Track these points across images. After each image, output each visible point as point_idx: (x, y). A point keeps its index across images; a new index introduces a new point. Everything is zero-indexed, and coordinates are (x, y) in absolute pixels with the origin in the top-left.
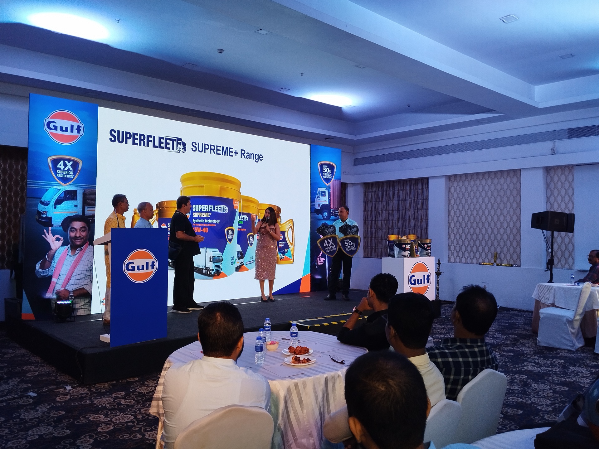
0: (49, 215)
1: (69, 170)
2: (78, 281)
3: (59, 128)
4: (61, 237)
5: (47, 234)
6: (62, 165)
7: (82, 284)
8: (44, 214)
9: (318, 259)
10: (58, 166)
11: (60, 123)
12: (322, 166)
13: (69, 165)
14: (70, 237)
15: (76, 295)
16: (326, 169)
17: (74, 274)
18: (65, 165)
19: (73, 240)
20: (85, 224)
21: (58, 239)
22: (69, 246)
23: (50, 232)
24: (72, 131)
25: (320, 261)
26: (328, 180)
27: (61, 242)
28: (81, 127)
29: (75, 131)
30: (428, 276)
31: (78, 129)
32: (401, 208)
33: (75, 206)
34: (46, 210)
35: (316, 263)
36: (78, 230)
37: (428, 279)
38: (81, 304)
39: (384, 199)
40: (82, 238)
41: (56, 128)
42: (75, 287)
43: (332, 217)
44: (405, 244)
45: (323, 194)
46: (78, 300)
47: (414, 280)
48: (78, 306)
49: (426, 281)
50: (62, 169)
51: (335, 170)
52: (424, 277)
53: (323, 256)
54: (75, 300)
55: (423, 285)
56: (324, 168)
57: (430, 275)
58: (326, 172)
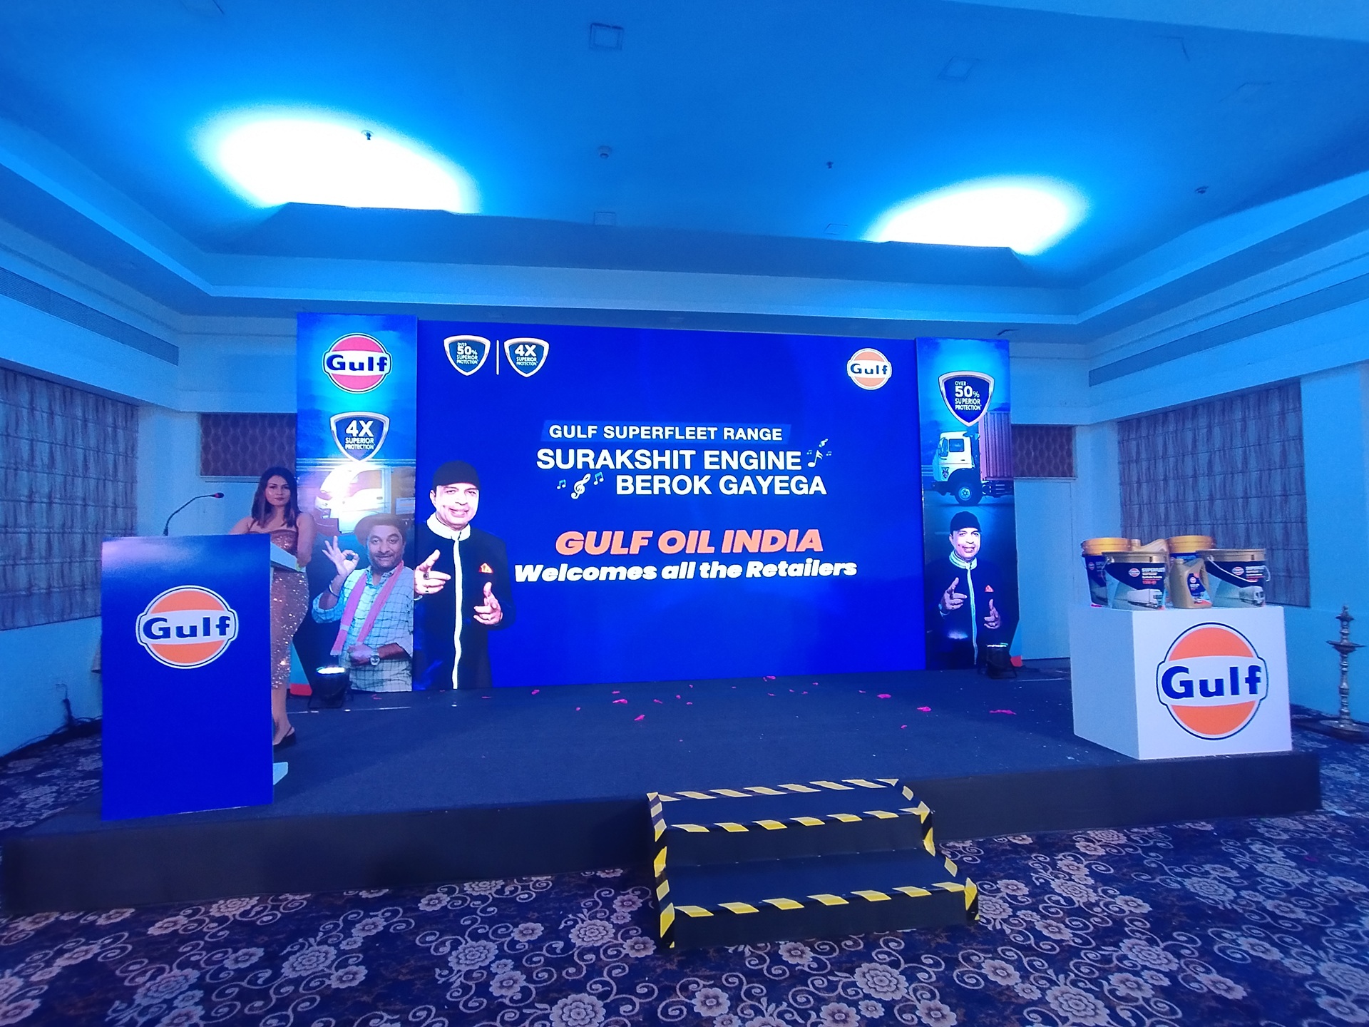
0: (333, 516)
1: (366, 436)
3: (347, 366)
4: (354, 554)
5: (330, 548)
6: (355, 428)
7: (394, 636)
8: (326, 514)
9: (947, 596)
10: (348, 431)
11: (350, 356)
12: (950, 384)
13: (366, 427)
14: (371, 554)
15: (382, 656)
16: (963, 390)
17: (379, 618)
18: (360, 428)
21: (350, 558)
22: (369, 568)
23: (335, 544)
24: (371, 368)
25: (953, 601)
26: (968, 416)
27: (354, 563)
28: (386, 359)
29: (376, 367)
30: (1253, 670)
31: (382, 364)
33: (378, 498)
34: (328, 507)
35: (940, 606)
36: (385, 541)
37: (1253, 681)
38: (392, 673)
39: (1171, 452)
40: (392, 555)
41: (343, 366)
42: (381, 641)
43: (986, 499)
44: (1140, 566)
45: (957, 446)
46: (387, 664)
47: (1182, 683)
48: (386, 675)
49: (1244, 687)
50: (355, 435)
51: (991, 389)
52: (1234, 671)
53: (962, 588)
54: (381, 664)
55: (1227, 699)
56: (957, 388)
57: (1263, 669)
58: (964, 397)
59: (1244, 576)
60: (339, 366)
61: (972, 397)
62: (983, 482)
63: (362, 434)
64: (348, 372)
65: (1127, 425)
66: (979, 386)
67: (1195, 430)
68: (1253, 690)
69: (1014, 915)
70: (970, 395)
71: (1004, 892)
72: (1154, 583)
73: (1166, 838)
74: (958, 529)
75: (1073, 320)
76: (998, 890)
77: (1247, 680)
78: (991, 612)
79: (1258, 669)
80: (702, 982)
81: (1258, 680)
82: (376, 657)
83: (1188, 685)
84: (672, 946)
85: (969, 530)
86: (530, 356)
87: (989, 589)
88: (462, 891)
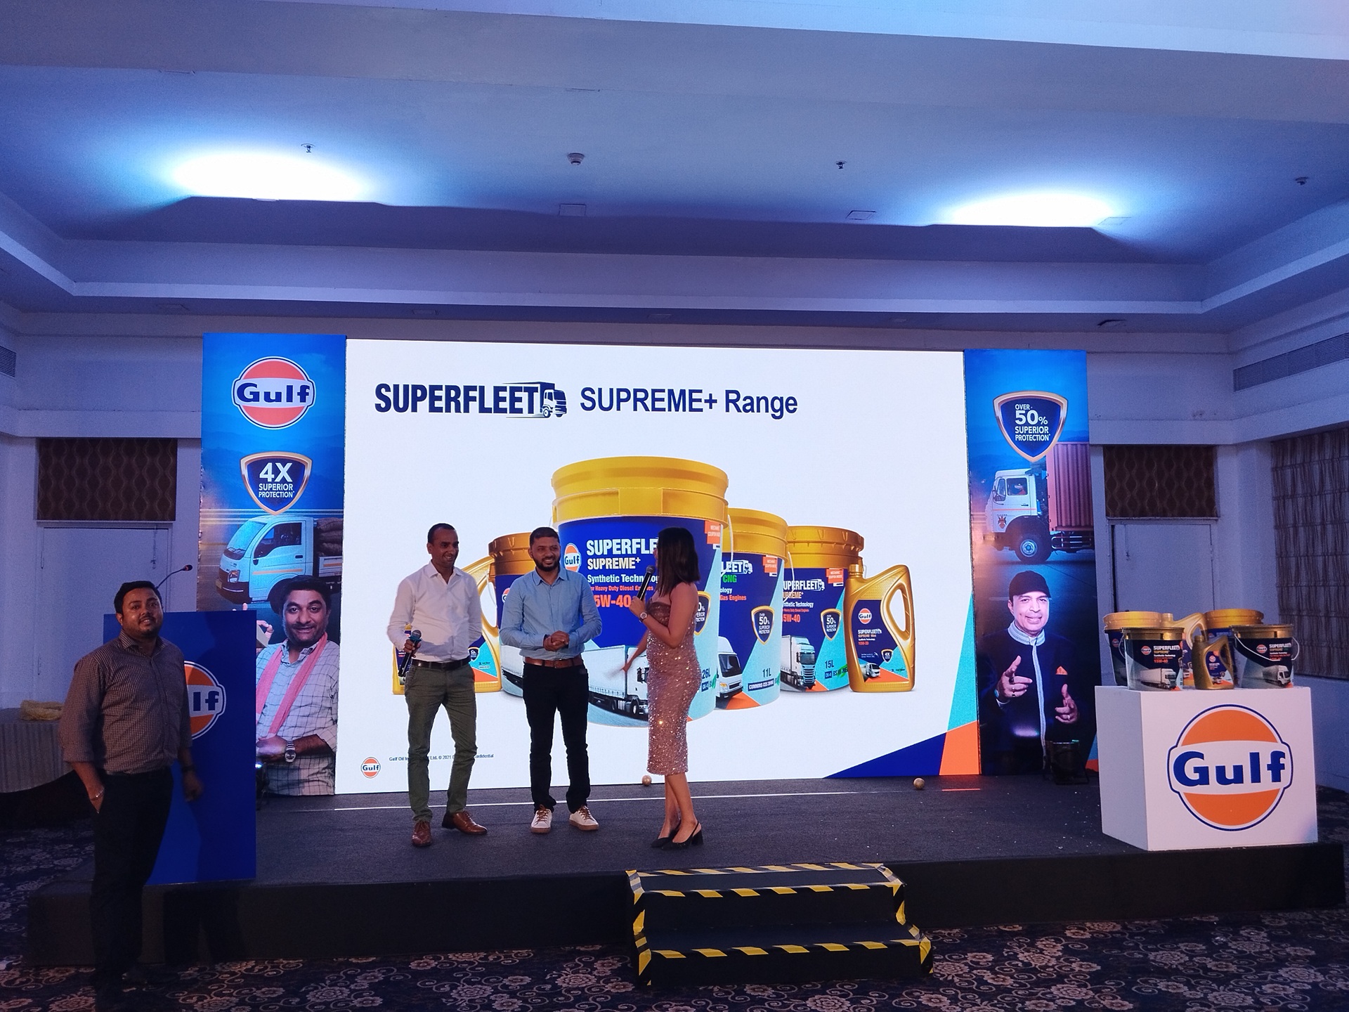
0: (243, 579)
1: (284, 481)
2: (305, 719)
3: (262, 396)
4: (267, 625)
6: (270, 472)
7: (314, 725)
8: (234, 576)
9: (1005, 679)
10: (262, 475)
11: (266, 385)
12: (1009, 408)
13: (284, 471)
14: (288, 624)
15: (299, 750)
16: (1025, 415)
17: (296, 703)
18: (276, 472)
19: (294, 631)
20: (320, 595)
22: (285, 643)
24: (290, 399)
25: (1013, 687)
26: (1034, 447)
27: (268, 636)
28: (308, 388)
29: (296, 398)
30: (1277, 756)
31: (303, 394)
33: (297, 557)
34: (237, 568)
35: (997, 693)
36: (305, 609)
37: (1276, 768)
38: (311, 772)
40: (314, 626)
41: (256, 397)
42: (298, 733)
43: (1057, 555)
44: (1151, 644)
45: (1017, 486)
46: (303, 762)
47: (1197, 770)
48: (304, 774)
49: (1266, 774)
50: (270, 480)
51: (1063, 414)
52: (1255, 758)
53: (1026, 670)
54: (297, 763)
55: (1248, 787)
56: (1018, 412)
57: (1287, 755)
58: (1027, 424)
59: (1267, 654)
60: (251, 397)
61: (1039, 424)
62: (1052, 533)
63: (278, 479)
64: (262, 403)
65: (1281, 448)
66: (1048, 409)
68: (1276, 778)
69: (969, 972)
70: (1035, 422)
71: (970, 959)
72: (1166, 661)
74: (1020, 593)
76: (966, 959)
77: (1269, 767)
78: (1065, 702)
79: (1282, 755)
81: (1283, 767)
82: (290, 752)
83: (1203, 772)
84: (649, 984)
85: (1035, 595)
87: (1061, 671)
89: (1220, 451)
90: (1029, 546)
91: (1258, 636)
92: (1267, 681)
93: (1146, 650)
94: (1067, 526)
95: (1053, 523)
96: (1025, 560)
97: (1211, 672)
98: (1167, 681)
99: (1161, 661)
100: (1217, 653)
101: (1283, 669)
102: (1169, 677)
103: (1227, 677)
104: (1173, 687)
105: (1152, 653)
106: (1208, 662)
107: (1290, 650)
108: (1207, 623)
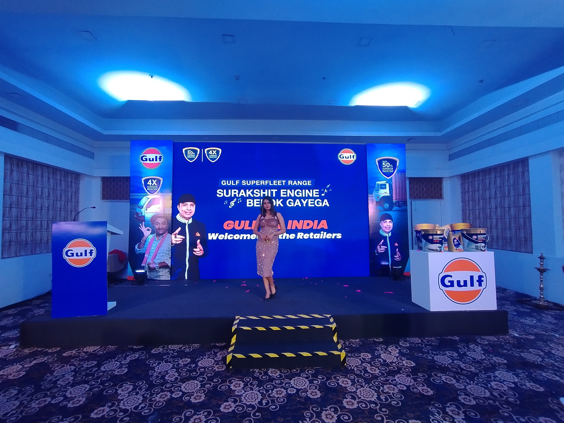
0: (143, 214)
1: (155, 185)
2: (161, 257)
3: (148, 160)
4: (150, 229)
5: (141, 226)
6: (150, 182)
7: (164, 259)
8: (140, 214)
9: (378, 247)
10: (148, 183)
11: (149, 156)
12: (380, 162)
13: (154, 182)
14: (156, 228)
15: (160, 266)
16: (386, 164)
17: (159, 252)
18: (152, 182)
19: (158, 230)
20: (165, 220)
21: (148, 230)
22: (155, 234)
23: (143, 225)
24: (156, 160)
25: (381, 249)
26: (388, 175)
27: (150, 232)
28: (162, 157)
29: (158, 160)
30: (480, 277)
31: (160, 159)
32: (498, 195)
33: (158, 208)
34: (141, 211)
35: (376, 251)
36: (161, 224)
37: (480, 281)
38: (163, 273)
39: (481, 188)
42: (159, 261)
43: (395, 208)
44: (432, 235)
45: (383, 187)
46: (161, 270)
47: (449, 281)
48: (161, 274)
49: (476, 284)
50: (150, 185)
51: (398, 164)
52: (472, 278)
53: (385, 244)
54: (159, 270)
55: (469, 288)
56: (383, 163)
57: (485, 276)
58: (386, 167)
59: (477, 239)
60: (145, 160)
61: (389, 167)
62: (394, 201)
63: (153, 185)
64: (148, 162)
65: (464, 177)
66: (393, 162)
67: (490, 179)
68: (480, 285)
69: (361, 365)
70: (389, 166)
71: (362, 356)
72: (438, 241)
73: (437, 341)
74: (383, 220)
75: (439, 134)
76: (360, 356)
77: (477, 281)
78: (397, 254)
79: (483, 276)
80: (237, 379)
81: (483, 281)
82: (157, 267)
83: (452, 282)
84: (231, 367)
85: (388, 221)
86: (214, 154)
87: (396, 245)
88: (168, 347)
89: (444, 179)
90: (387, 205)
91: (472, 232)
92: (477, 249)
93: (431, 237)
94: (399, 199)
95: (394, 198)
96: (386, 210)
97: (455, 245)
98: (438, 249)
99: (436, 241)
100: (457, 239)
101: (483, 244)
102: (439, 247)
103: (461, 247)
104: (441, 251)
105: (433, 238)
106: (454, 242)
107: (485, 238)
108: (452, 228)
